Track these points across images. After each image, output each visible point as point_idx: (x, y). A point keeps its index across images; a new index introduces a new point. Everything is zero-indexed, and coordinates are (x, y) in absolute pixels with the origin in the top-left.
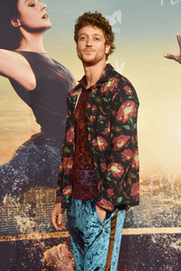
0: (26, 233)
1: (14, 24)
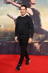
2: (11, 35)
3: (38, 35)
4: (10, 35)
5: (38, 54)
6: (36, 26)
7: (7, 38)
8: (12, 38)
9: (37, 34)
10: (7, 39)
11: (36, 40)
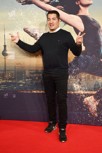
0: (77, 91)
1: (77, 3)
2: (32, 76)
3: (93, 77)
4: (29, 76)
5: (92, 122)
6: (89, 57)
7: (21, 81)
8: (32, 83)
9: (91, 76)
10: (21, 85)
11: (89, 90)
